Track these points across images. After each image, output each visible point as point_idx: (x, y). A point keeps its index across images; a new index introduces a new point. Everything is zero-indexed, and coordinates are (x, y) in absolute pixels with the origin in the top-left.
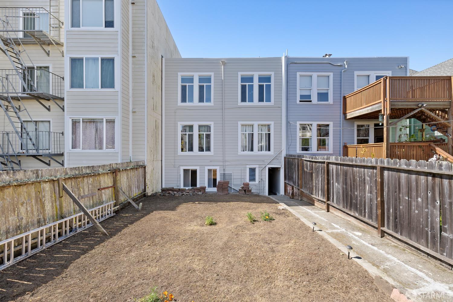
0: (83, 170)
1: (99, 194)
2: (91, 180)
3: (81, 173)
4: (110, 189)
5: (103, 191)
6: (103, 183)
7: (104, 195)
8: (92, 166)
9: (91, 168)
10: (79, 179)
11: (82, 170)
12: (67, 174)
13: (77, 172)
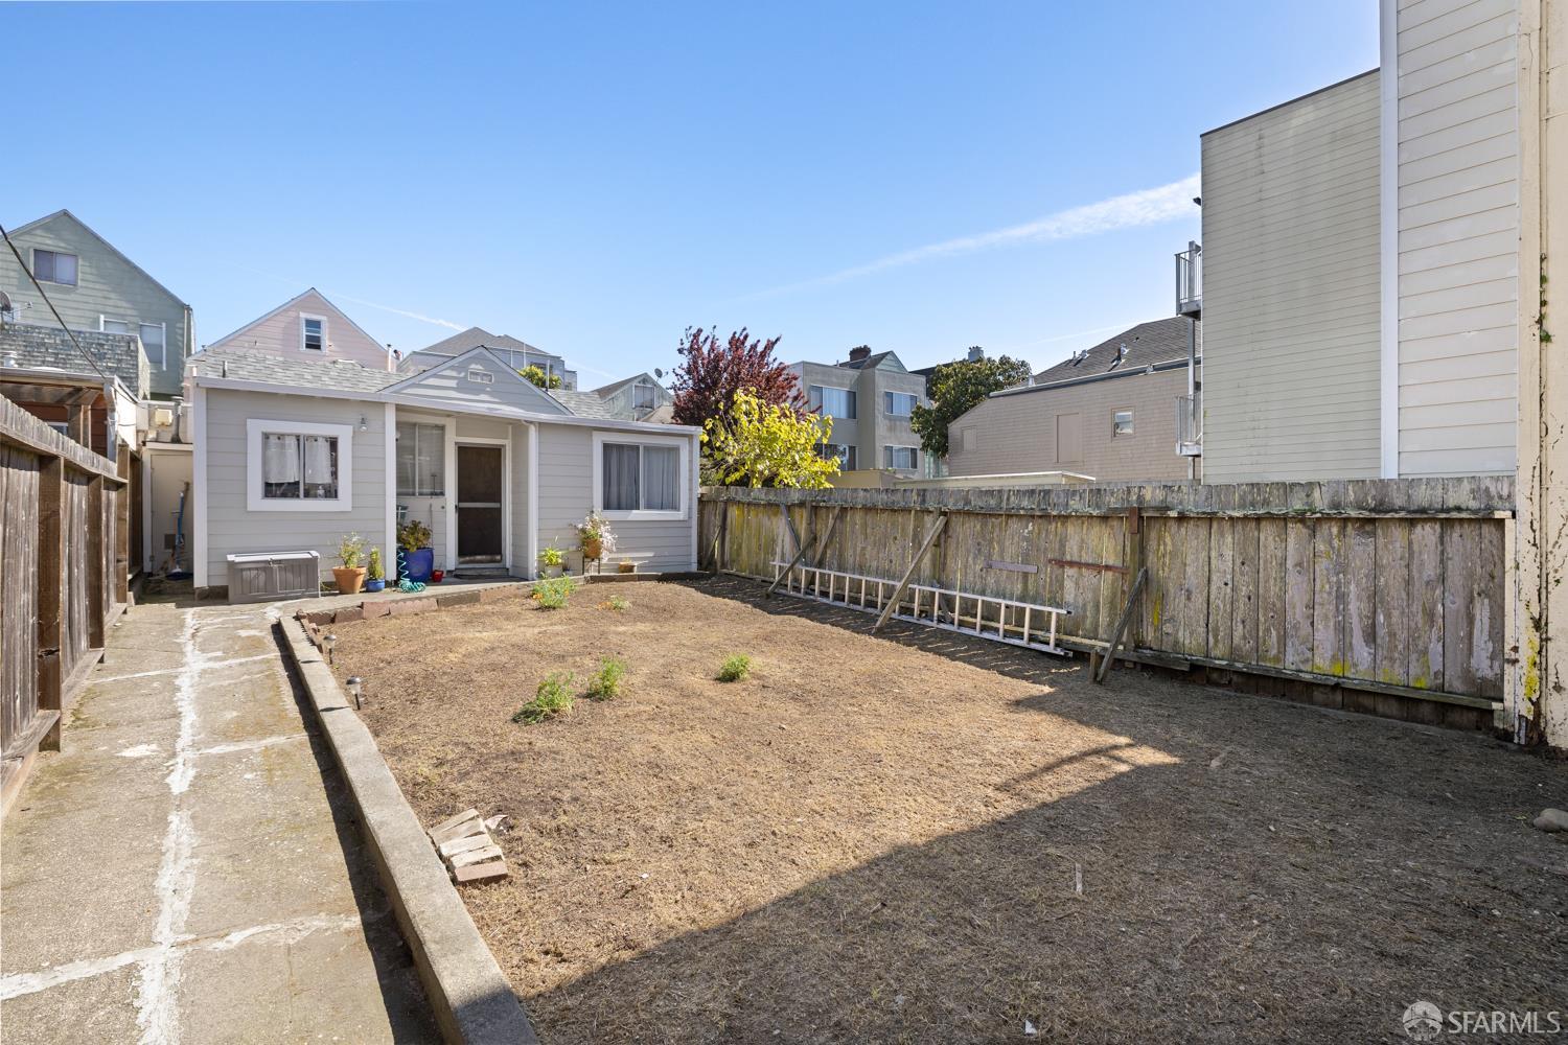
0: (1012, 498)
1: (1054, 577)
2: (1030, 528)
3: (1004, 505)
4: (1110, 574)
5: (1070, 571)
6: (1075, 547)
7: (1073, 585)
8: (1044, 491)
9: (1040, 494)
10: (993, 520)
11: (1008, 499)
12: (968, 502)
13: (993, 502)
